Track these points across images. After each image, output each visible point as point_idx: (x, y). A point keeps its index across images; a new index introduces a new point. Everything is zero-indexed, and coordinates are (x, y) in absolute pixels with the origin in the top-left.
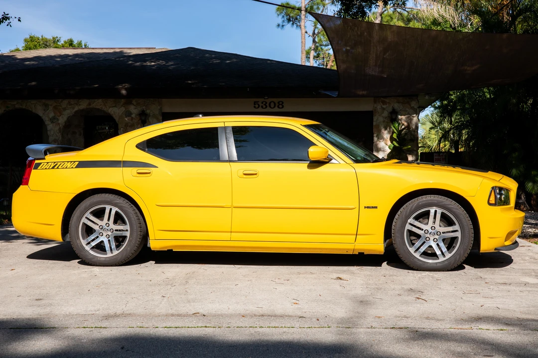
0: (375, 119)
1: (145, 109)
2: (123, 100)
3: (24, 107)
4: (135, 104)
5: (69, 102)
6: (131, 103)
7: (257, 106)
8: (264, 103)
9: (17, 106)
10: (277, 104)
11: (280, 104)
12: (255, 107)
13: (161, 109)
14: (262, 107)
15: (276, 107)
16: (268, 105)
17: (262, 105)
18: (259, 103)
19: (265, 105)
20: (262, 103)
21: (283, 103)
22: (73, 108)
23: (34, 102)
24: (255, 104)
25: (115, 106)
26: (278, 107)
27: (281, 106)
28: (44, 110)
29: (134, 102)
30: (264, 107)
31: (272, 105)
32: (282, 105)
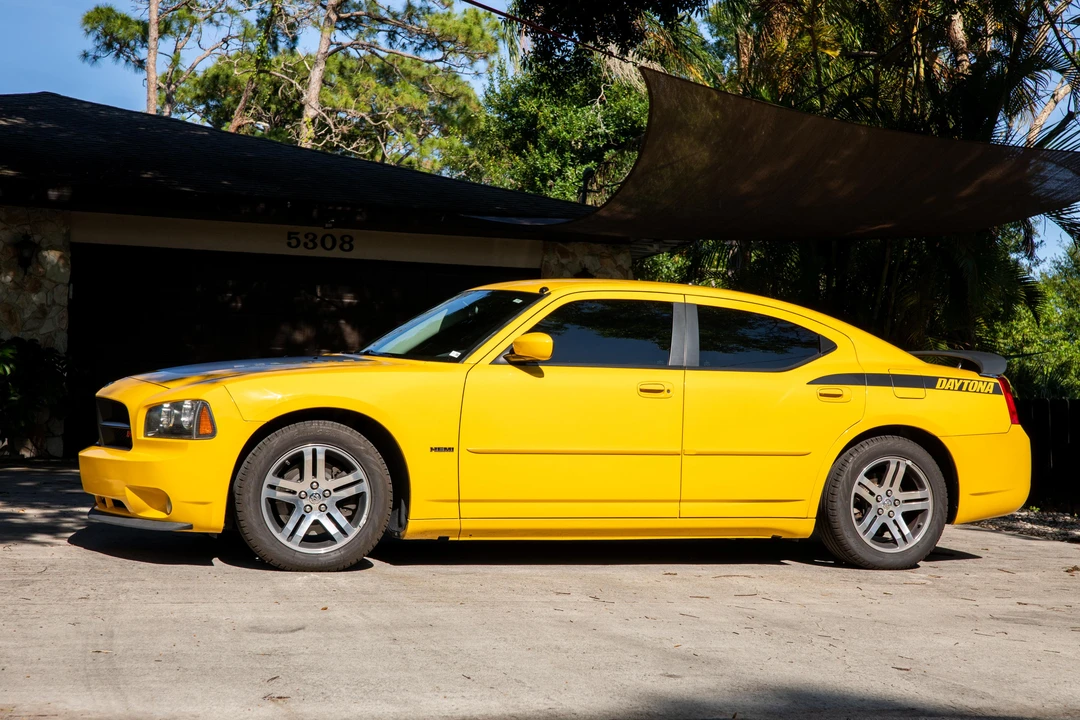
1: (29, 233)
7: (294, 242)
8: (311, 237)
10: (339, 242)
11: (345, 242)
12: (289, 244)
13: (69, 234)
14: (306, 245)
15: (337, 249)
16: (318, 241)
17: (307, 241)
18: (298, 236)
19: (312, 241)
20: (306, 236)
21: (352, 239)
24: (289, 238)
26: (342, 248)
27: (347, 246)
30: (311, 245)
31: (329, 244)
32: (349, 243)
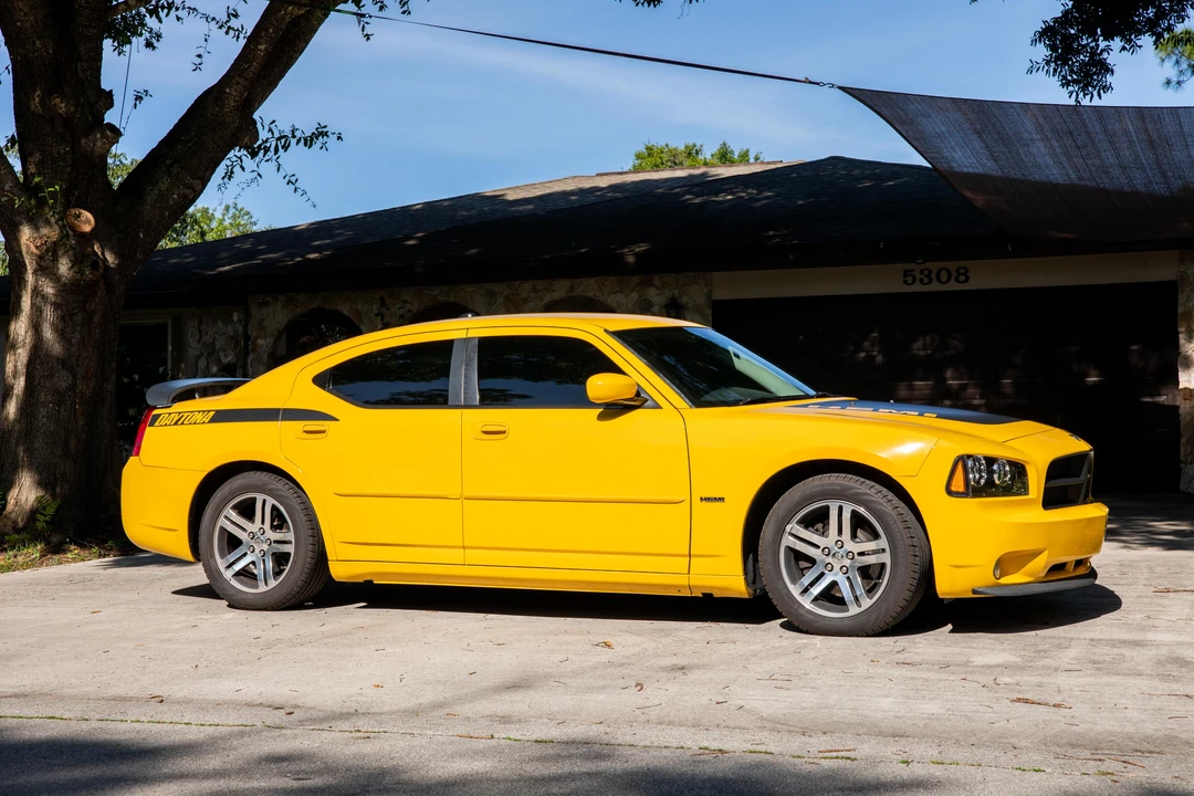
0: (1181, 299)
1: (677, 295)
2: (634, 278)
3: (452, 299)
4: (658, 285)
5: (534, 287)
6: (650, 284)
7: (910, 280)
8: (926, 272)
9: (440, 298)
10: (954, 275)
11: (960, 274)
12: (905, 282)
13: (710, 292)
14: (921, 281)
15: (953, 280)
16: (933, 276)
17: (923, 277)
18: (914, 272)
19: (928, 276)
20: (922, 272)
21: (967, 270)
22: (541, 299)
23: (470, 288)
24: (905, 276)
25: (620, 292)
26: (957, 280)
27: (962, 278)
28: (489, 304)
29: (656, 281)
30: (926, 280)
31: (944, 277)
32: (965, 274)
